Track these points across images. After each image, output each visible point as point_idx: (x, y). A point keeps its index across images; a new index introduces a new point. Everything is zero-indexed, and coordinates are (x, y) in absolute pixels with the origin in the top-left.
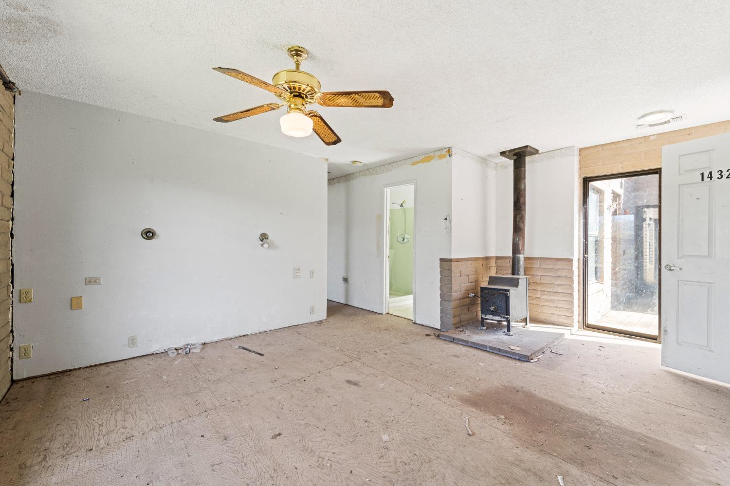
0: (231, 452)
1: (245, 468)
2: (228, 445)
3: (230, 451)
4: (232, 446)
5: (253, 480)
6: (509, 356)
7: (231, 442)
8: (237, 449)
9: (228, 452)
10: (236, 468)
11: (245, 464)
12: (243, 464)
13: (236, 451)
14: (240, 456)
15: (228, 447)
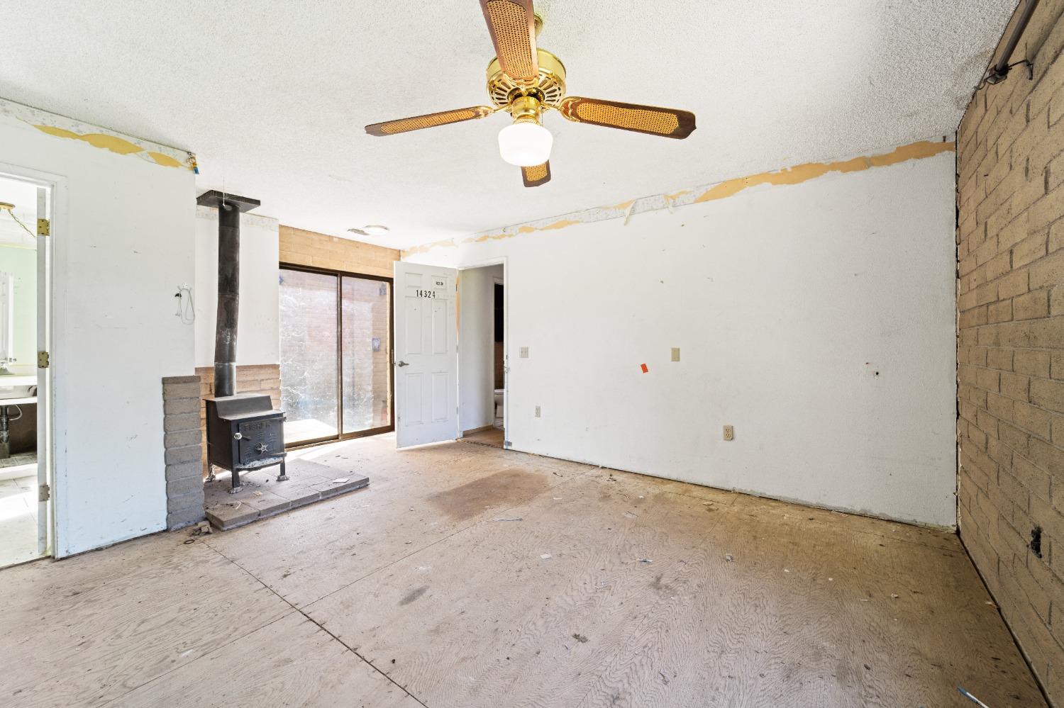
0: (637, 674)
1: (650, 645)
2: (626, 685)
3: (636, 677)
4: (625, 681)
5: (659, 629)
6: (348, 490)
7: (620, 685)
8: (628, 670)
9: (639, 678)
10: (656, 654)
11: (645, 647)
12: (646, 650)
13: (631, 669)
14: (636, 661)
15: (630, 684)
